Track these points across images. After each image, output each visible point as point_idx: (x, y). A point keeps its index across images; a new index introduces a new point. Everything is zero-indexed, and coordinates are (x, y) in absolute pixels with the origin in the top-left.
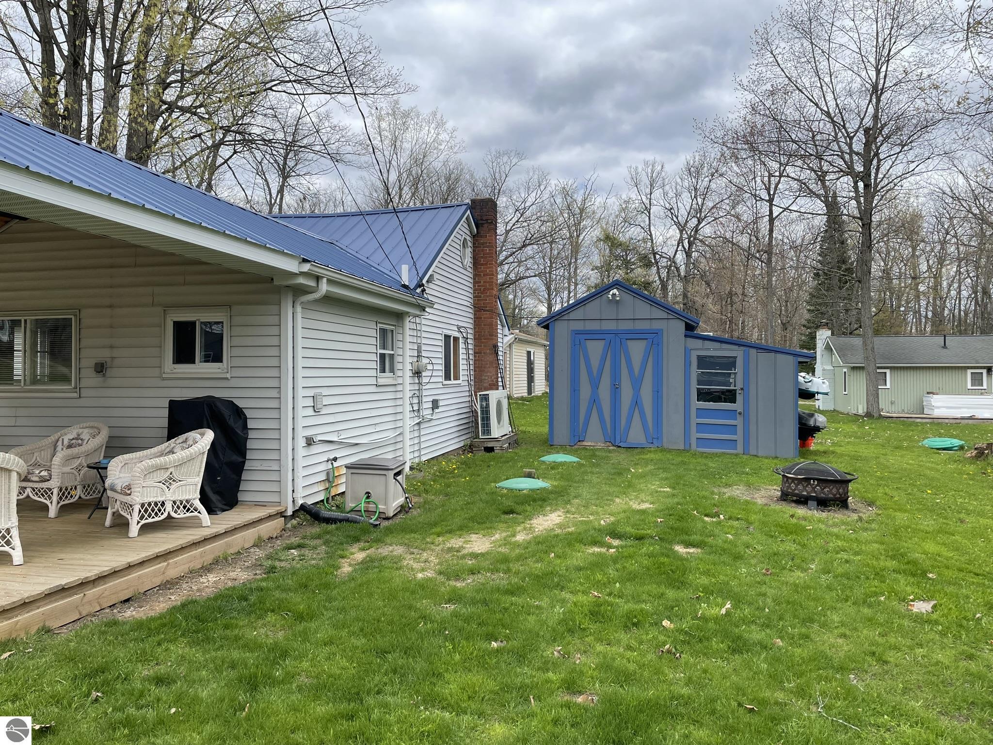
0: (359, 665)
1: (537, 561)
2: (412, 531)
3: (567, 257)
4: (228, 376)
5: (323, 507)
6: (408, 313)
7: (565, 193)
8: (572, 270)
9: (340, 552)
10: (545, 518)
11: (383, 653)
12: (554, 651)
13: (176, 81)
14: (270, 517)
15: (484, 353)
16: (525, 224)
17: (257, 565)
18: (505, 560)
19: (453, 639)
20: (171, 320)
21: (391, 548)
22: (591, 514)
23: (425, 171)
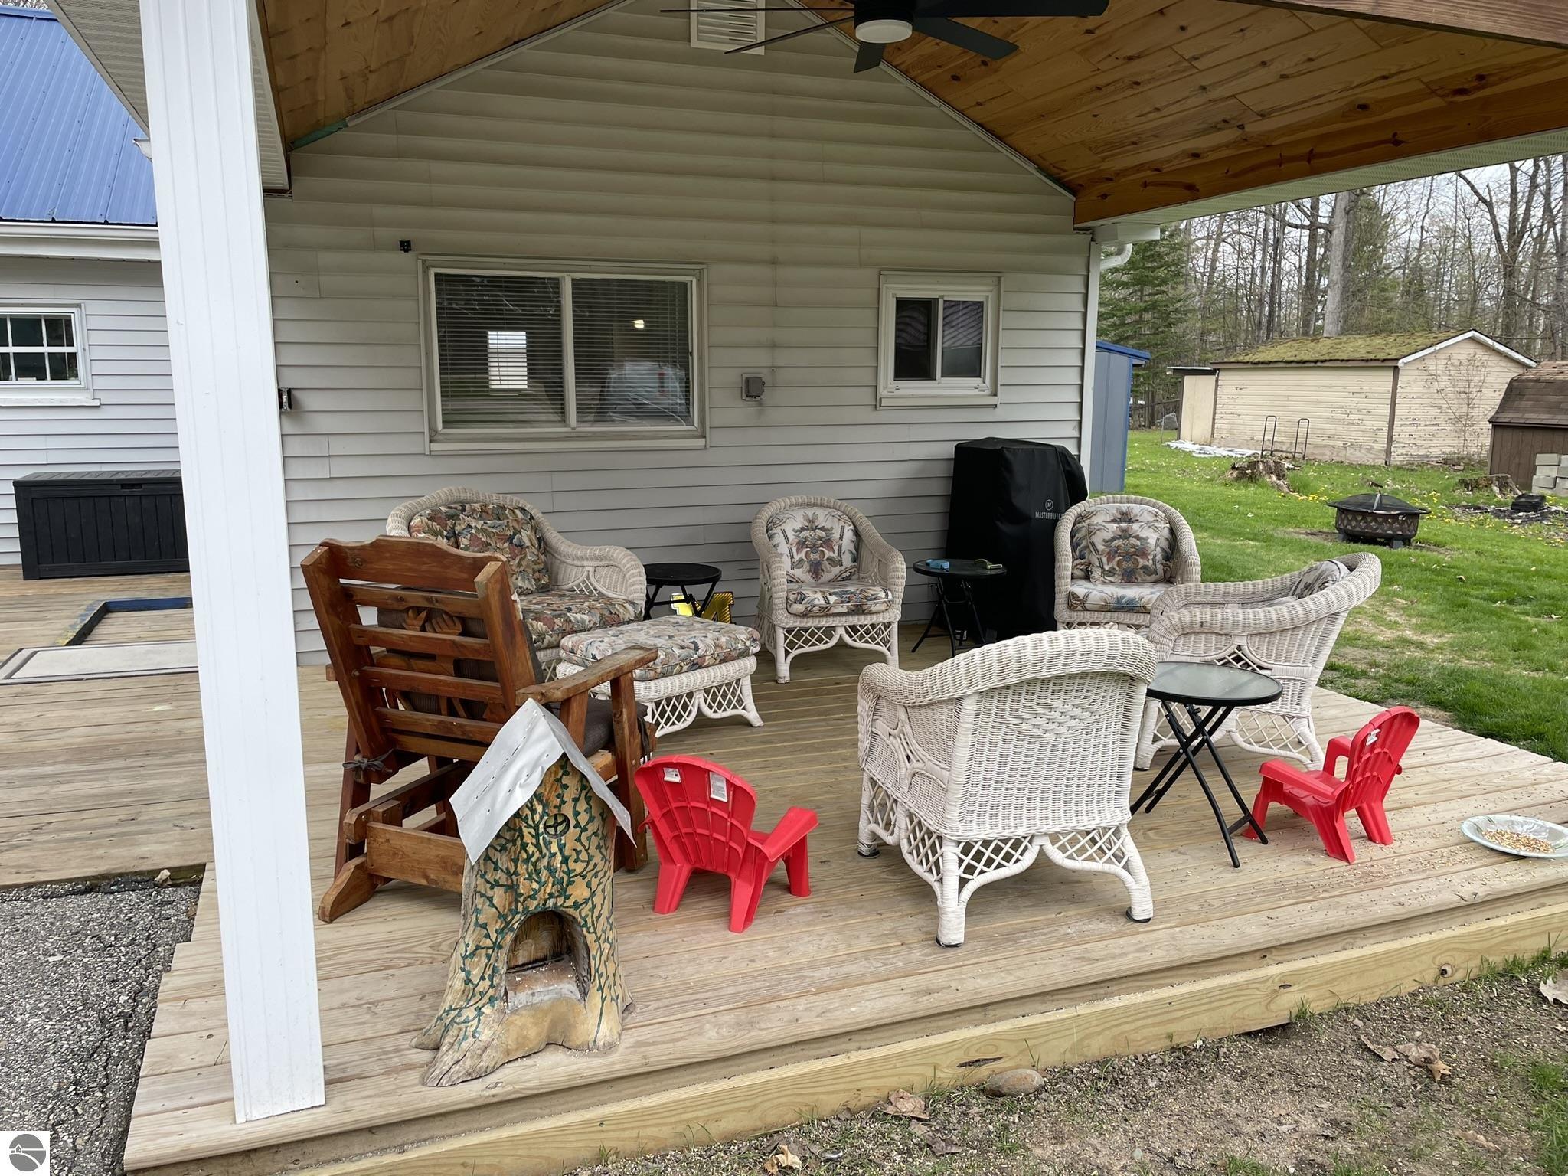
4: (994, 403)
20: (894, 295)
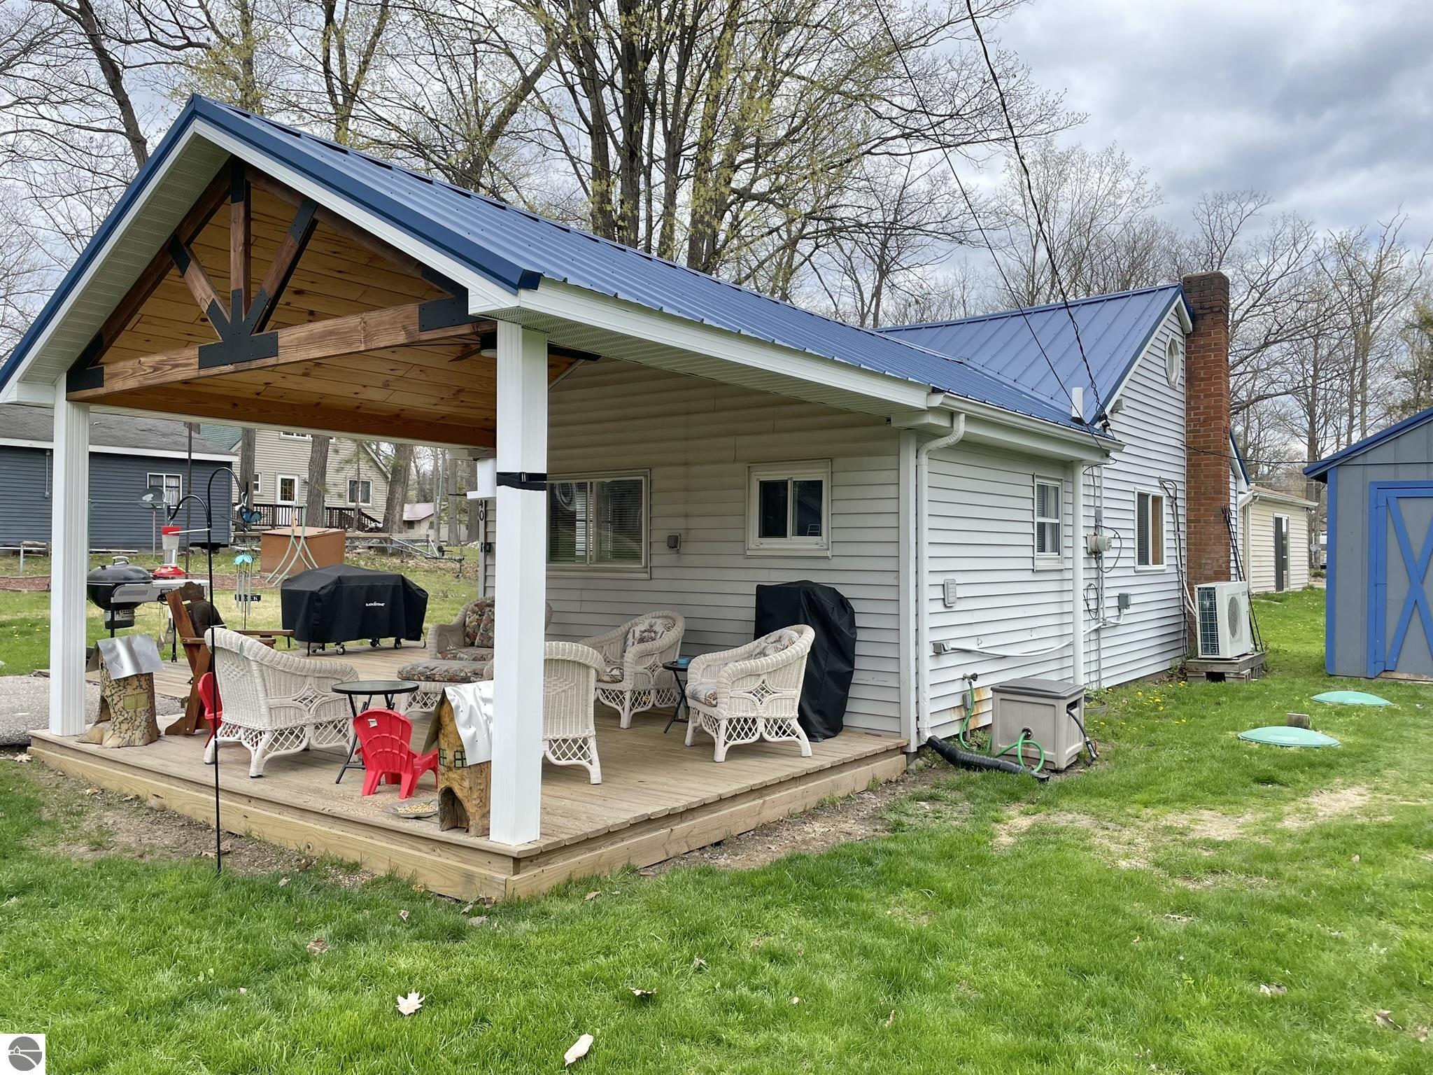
0: (1046, 984)
1: (1330, 866)
2: (1101, 795)
3: (1347, 360)
4: (829, 554)
5: (958, 745)
6: (1081, 461)
7: (1343, 250)
8: (1357, 380)
9: (992, 813)
10: (1333, 796)
11: (1082, 973)
12: (1374, 1016)
13: (748, 161)
14: (887, 752)
15: (1205, 522)
16: (1269, 309)
17: (875, 818)
18: (1269, 856)
19: (1194, 971)
20: (758, 480)
21: (1070, 817)
22: (1422, 796)
23: (1094, 242)
